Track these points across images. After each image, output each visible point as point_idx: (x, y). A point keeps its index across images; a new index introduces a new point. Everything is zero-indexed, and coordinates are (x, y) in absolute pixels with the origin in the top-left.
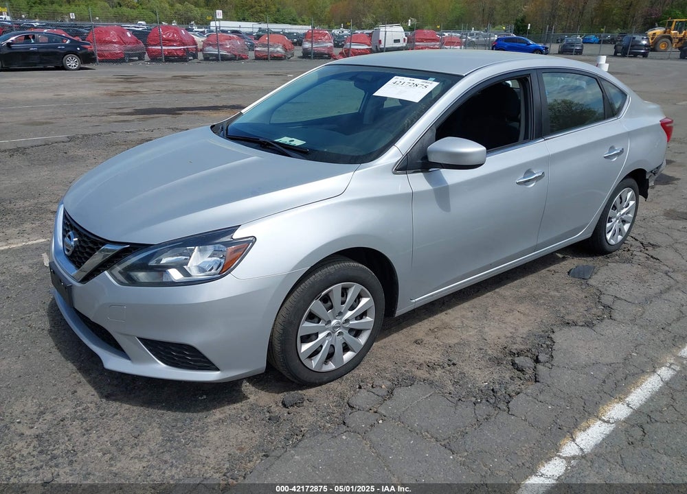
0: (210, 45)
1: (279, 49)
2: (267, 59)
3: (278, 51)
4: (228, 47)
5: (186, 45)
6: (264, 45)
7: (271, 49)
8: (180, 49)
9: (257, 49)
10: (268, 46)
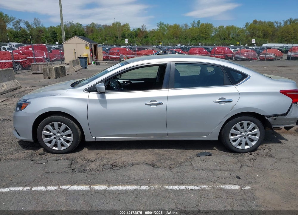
0: (238, 54)
1: (272, 56)
2: (264, 60)
3: (271, 57)
4: (246, 55)
5: (226, 54)
6: (264, 54)
7: (267, 56)
8: (223, 56)
9: (261, 56)
10: (266, 54)
